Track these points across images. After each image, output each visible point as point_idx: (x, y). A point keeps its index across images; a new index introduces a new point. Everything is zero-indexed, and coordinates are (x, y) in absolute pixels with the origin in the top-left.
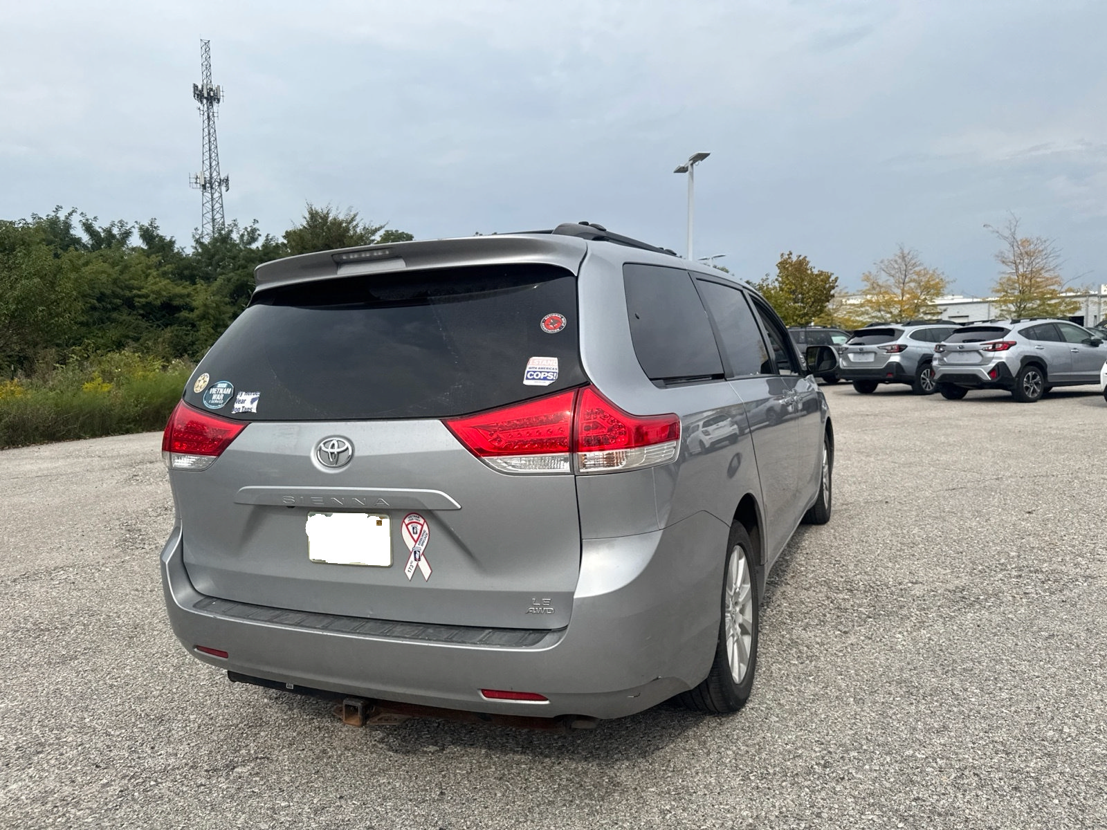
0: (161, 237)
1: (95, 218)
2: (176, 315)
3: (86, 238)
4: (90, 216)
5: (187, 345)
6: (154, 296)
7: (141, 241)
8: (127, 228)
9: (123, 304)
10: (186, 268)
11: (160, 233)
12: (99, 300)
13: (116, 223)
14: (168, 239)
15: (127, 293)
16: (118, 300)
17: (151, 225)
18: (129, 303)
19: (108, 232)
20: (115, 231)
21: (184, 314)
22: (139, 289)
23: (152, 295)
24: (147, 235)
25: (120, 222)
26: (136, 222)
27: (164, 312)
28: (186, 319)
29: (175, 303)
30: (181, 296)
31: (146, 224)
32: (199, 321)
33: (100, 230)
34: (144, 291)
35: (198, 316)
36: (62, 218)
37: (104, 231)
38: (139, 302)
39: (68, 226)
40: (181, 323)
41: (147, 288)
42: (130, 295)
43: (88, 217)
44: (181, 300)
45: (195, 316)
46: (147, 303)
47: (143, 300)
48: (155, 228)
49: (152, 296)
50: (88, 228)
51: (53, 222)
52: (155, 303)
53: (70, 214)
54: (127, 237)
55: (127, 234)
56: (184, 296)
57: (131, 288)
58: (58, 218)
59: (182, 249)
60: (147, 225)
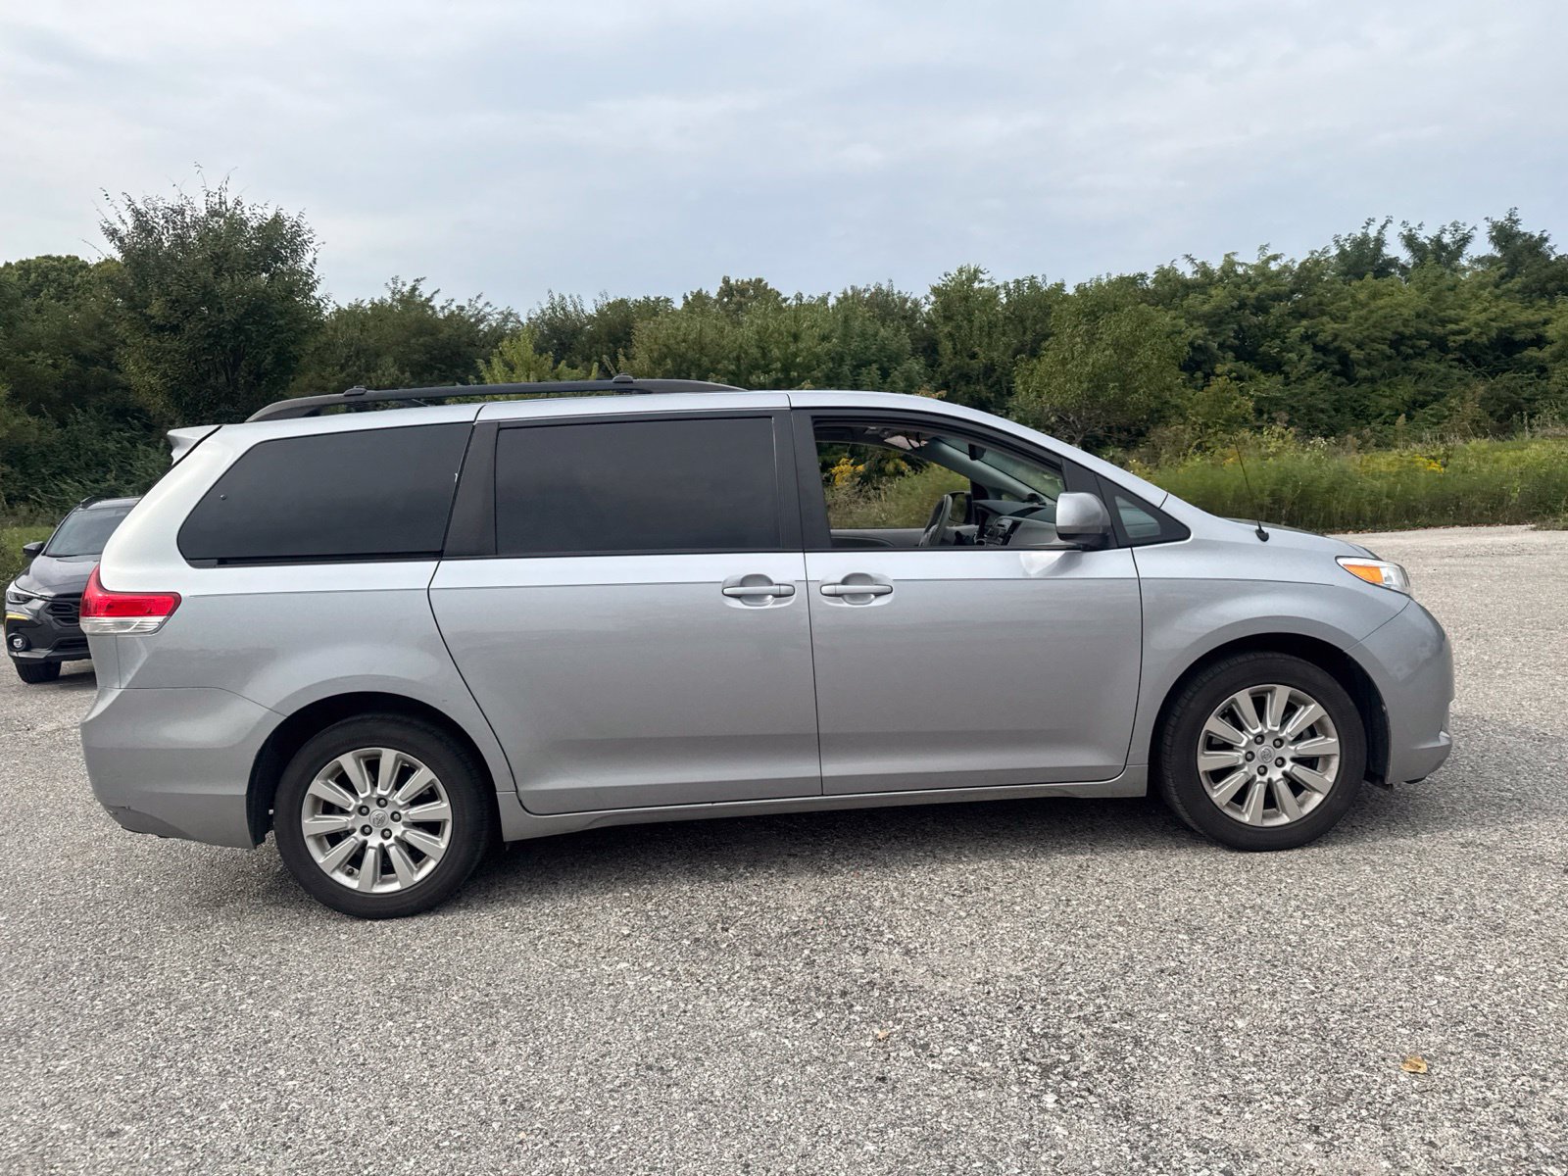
0: (1525, 234)
1: (1420, 225)
2: (1518, 356)
3: (1405, 256)
4: (1413, 224)
5: (1522, 401)
6: (1479, 330)
7: (1492, 246)
8: (1466, 232)
9: (1431, 347)
10: (1552, 279)
11: (1522, 228)
12: (1394, 344)
13: (1446, 228)
14: (1537, 235)
15: (1439, 330)
16: (1424, 342)
17: (1510, 219)
18: (1440, 345)
19: (1438, 241)
20: (1447, 239)
21: (1532, 352)
22: (1456, 322)
23: (1474, 329)
24: (1504, 235)
25: (1453, 224)
26: (1487, 219)
27: (1498, 353)
28: (1532, 360)
29: (1518, 337)
30: (1530, 325)
31: (1501, 218)
32: (1554, 362)
33: (1427, 242)
34: (1463, 325)
35: (1552, 354)
36: (1373, 233)
37: (1432, 240)
38: (1454, 341)
39: (1380, 242)
40: (1524, 367)
41: (1468, 319)
42: (1442, 332)
43: (1411, 226)
44: (1529, 330)
45: (1547, 354)
46: (1466, 340)
47: (1462, 337)
48: (1516, 222)
49: (1476, 330)
50: (1410, 241)
51: (1361, 243)
52: (1479, 340)
53: (1383, 227)
54: (1464, 245)
55: (1465, 240)
56: (1536, 323)
57: (1443, 322)
58: (1366, 235)
59: (1551, 249)
60: (1503, 220)
